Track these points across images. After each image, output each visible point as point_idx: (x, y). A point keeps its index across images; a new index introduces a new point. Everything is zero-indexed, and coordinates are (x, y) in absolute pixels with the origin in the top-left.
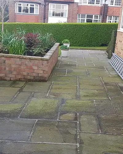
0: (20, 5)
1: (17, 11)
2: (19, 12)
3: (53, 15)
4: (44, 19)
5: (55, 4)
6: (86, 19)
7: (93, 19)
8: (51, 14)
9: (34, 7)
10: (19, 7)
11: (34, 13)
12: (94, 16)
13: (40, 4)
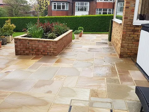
0: (55, 4)
1: (53, 8)
2: (54, 9)
3: (79, 10)
4: (72, 13)
5: (80, 2)
6: (102, 12)
7: (108, 12)
8: (77, 9)
9: (65, 5)
10: (54, 5)
11: (65, 9)
12: (108, 9)
13: (69, 2)
